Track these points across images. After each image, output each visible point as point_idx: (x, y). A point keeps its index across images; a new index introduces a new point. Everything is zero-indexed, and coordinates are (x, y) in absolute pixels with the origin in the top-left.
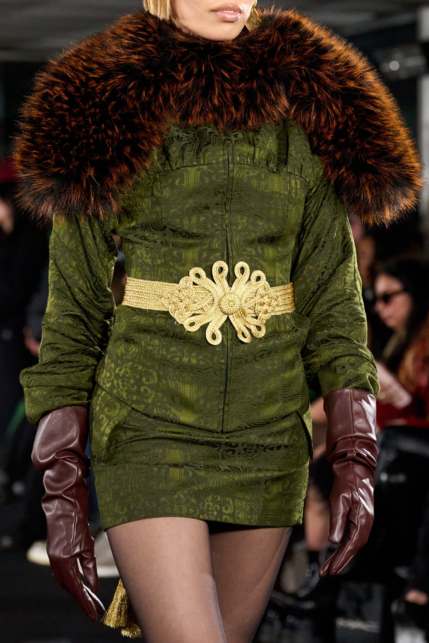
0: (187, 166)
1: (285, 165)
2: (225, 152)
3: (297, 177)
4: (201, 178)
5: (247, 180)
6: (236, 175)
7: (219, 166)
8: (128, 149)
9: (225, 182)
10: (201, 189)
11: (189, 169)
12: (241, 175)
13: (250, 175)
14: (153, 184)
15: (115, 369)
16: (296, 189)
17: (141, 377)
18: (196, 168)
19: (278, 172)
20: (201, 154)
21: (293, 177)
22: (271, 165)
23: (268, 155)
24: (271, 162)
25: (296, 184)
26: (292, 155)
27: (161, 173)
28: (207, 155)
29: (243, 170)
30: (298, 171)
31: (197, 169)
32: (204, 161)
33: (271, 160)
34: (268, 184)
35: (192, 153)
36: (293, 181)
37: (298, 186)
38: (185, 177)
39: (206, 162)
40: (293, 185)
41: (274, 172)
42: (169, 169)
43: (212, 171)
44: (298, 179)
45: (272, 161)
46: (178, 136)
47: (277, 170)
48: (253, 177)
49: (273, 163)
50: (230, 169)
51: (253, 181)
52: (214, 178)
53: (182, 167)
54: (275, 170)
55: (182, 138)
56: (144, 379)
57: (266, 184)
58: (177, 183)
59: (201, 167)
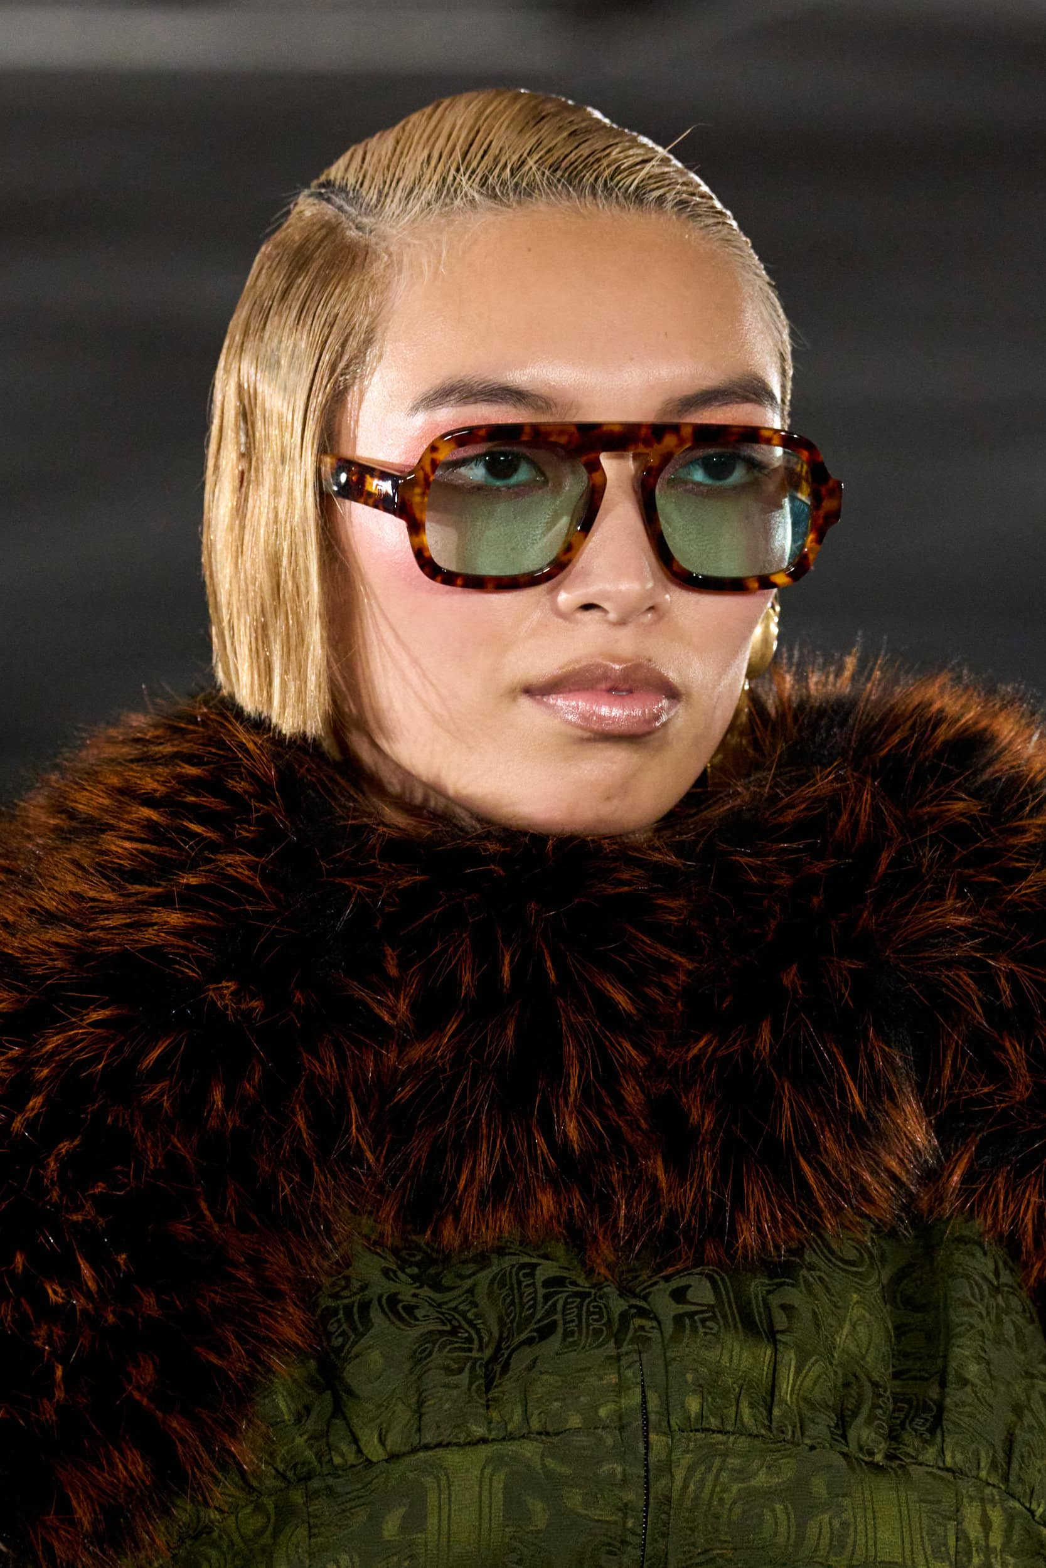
0: (439, 1445)
1: (932, 1431)
2: (629, 1373)
3: (988, 1490)
4: (513, 1502)
5: (738, 1510)
6: (685, 1487)
7: (600, 1439)
8: (147, 1373)
9: (630, 1524)
10: (515, 1557)
11: (453, 1458)
12: (709, 1484)
13: (753, 1483)
14: (275, 1536)
16: (988, 1550)
18: (485, 1451)
19: (895, 1464)
20: (508, 1386)
21: (972, 1491)
22: (864, 1433)
23: (847, 1385)
24: (861, 1419)
25: (986, 1525)
26: (964, 1382)
27: (315, 1484)
28: (539, 1390)
29: (717, 1462)
30: (994, 1465)
31: (488, 1461)
32: (526, 1419)
33: (858, 1407)
34: (845, 1525)
35: (464, 1377)
36: (971, 1514)
37: (996, 1540)
38: (432, 1497)
39: (535, 1425)
40: (974, 1531)
41: (875, 1467)
42: (351, 1458)
43: (565, 1470)
44: (993, 1501)
45: (865, 1411)
46: (393, 1300)
47: (890, 1457)
48: (769, 1494)
49: (869, 1421)
50: (652, 1459)
51: (768, 1516)
52: (574, 1500)
53: (414, 1451)
54: (879, 1458)
55: (410, 1309)
57: (836, 1523)
58: (390, 1527)
59: (510, 1447)
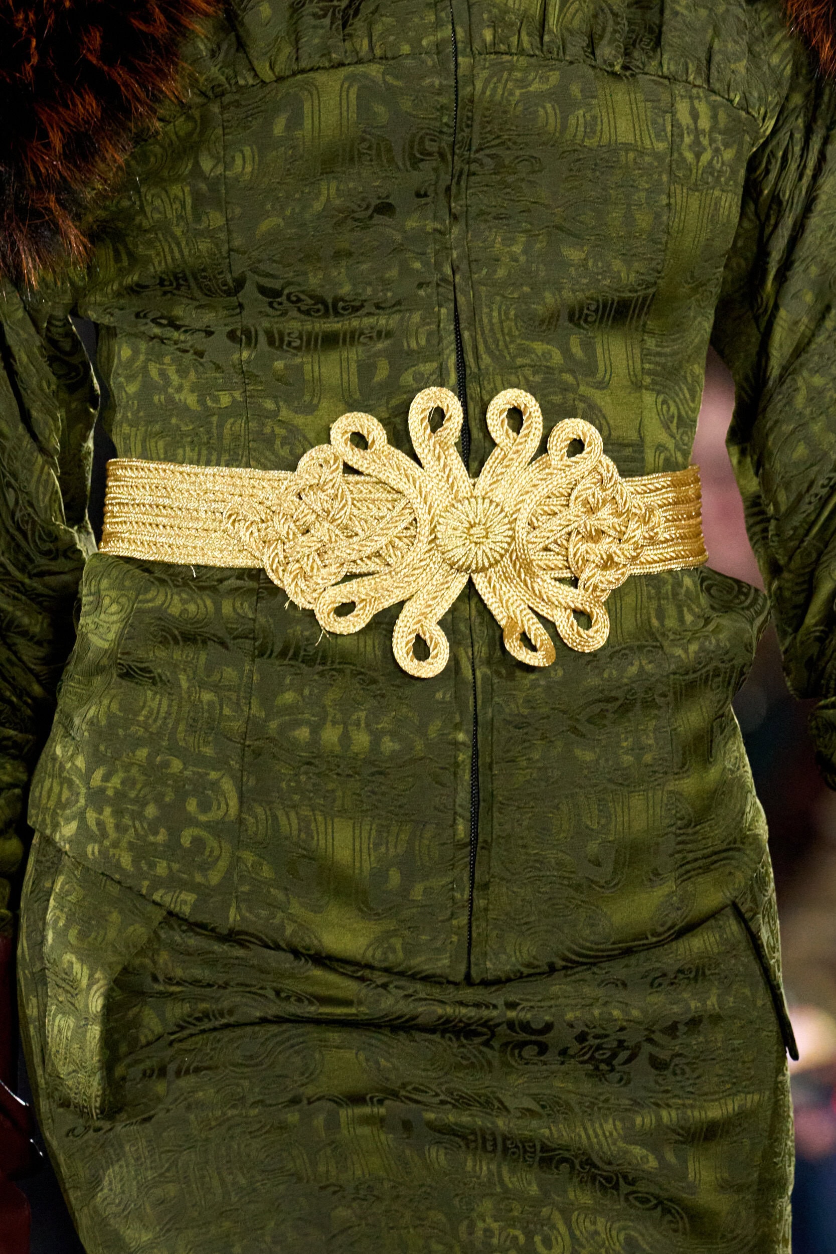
0: (311, 70)
1: (654, 50)
2: (443, 14)
3: (694, 91)
4: (363, 107)
5: (520, 108)
6: (483, 92)
7: (423, 62)
9: (445, 120)
10: (366, 145)
11: (321, 78)
12: (500, 91)
13: (531, 89)
14: (201, 135)
15: (90, 771)
16: (697, 132)
17: (182, 796)
18: (343, 72)
19: (628, 73)
20: (359, 24)
21: (683, 92)
22: (606, 51)
23: (595, 16)
24: (605, 41)
25: (695, 116)
26: (676, 13)
27: (227, 99)
28: (378, 29)
29: (505, 75)
30: (698, 71)
31: (346, 78)
32: (371, 48)
33: (604, 29)
34: (594, 118)
35: (327, 21)
36: (683, 109)
37: (704, 123)
38: (307, 106)
39: (378, 52)
40: (684, 118)
41: (614, 74)
42: (251, 82)
43: (399, 83)
44: (698, 97)
45: (608, 36)
47: (625, 68)
48: (542, 96)
49: (610, 42)
50: (461, 72)
51: (541, 112)
52: (406, 104)
53: (294, 74)
54: (617, 68)
56: (192, 806)
57: (588, 118)
58: (279, 127)
59: (361, 68)
